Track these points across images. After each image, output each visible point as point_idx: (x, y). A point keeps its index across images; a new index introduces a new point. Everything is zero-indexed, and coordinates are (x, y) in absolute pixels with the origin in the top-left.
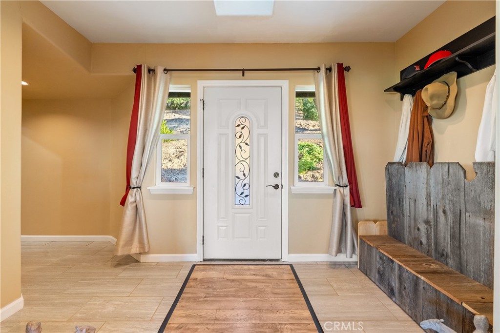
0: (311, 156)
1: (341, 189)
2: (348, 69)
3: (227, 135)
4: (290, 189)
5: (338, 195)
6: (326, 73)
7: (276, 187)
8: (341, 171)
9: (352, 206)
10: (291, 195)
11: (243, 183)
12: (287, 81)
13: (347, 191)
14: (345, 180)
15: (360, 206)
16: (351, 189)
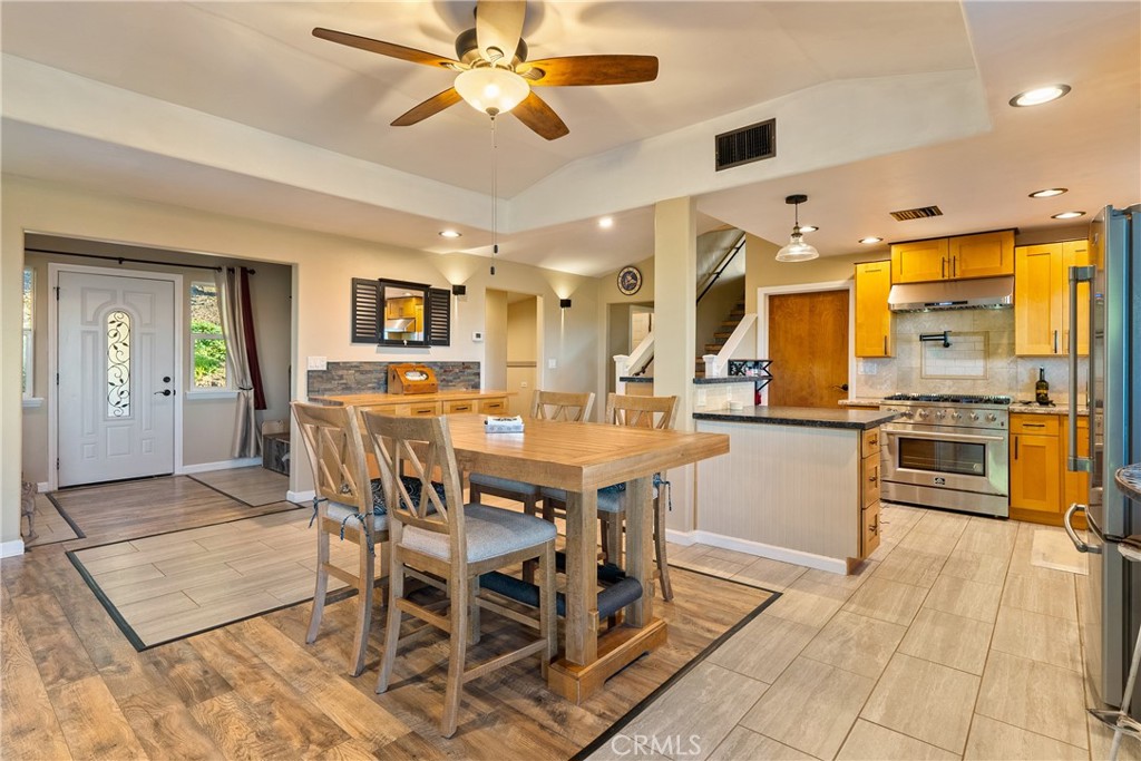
0: (209, 349)
1: (245, 392)
2: (253, 272)
3: (96, 332)
4: (185, 394)
5: (242, 399)
6: (228, 274)
7: (167, 393)
8: (245, 374)
9: (256, 408)
10: (186, 401)
11: (121, 390)
12: (181, 276)
13: (251, 393)
14: (249, 383)
15: (265, 408)
16: (255, 392)
